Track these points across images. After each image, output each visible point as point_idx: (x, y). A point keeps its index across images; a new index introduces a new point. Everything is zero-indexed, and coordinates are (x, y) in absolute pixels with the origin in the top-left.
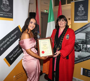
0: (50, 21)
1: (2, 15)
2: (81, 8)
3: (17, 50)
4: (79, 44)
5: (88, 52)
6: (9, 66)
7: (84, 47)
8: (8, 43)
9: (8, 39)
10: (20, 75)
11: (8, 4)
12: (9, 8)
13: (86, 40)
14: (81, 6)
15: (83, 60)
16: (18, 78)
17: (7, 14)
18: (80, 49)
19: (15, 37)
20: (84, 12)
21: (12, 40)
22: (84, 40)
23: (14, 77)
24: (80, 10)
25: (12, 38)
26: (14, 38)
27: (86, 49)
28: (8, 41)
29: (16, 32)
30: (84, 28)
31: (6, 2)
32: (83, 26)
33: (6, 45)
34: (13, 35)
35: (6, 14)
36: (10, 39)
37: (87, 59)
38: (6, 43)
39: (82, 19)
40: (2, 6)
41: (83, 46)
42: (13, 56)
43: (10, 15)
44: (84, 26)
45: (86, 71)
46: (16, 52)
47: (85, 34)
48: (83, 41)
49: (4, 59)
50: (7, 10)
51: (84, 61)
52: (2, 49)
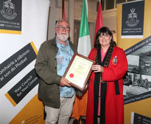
0: (82, 36)
2: (133, 14)
3: (27, 81)
4: (129, 74)
5: (142, 86)
7: (136, 78)
8: (13, 69)
9: (13, 63)
11: (13, 8)
12: (15, 14)
13: (140, 68)
14: (133, 11)
15: (134, 99)
17: (12, 23)
18: (131, 81)
19: (25, 60)
20: (138, 21)
21: (20, 64)
22: (137, 66)
23: (23, 122)
24: (131, 17)
25: (19, 62)
26: (22, 62)
27: (140, 81)
28: (13, 66)
29: (26, 53)
30: (137, 47)
31: (9, 5)
32: (135, 44)
33: (8, 73)
34: (21, 57)
36: (16, 63)
38: (9, 69)
39: (134, 32)
40: (3, 12)
41: (135, 76)
42: (22, 89)
43: (16, 25)
44: (138, 44)
45: (139, 118)
46: (27, 84)
47: (138, 57)
48: (135, 69)
49: (6, 95)
50: (12, 18)
51: (136, 101)
52: (2, 79)
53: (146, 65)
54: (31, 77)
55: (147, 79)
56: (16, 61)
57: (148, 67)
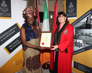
1: (1, 15)
3: (16, 42)
5: (77, 46)
6: (9, 54)
7: (74, 41)
8: (7, 36)
9: (7, 33)
10: (20, 62)
11: (6, 6)
12: (7, 9)
16: (18, 64)
17: (6, 14)
19: (14, 32)
21: (11, 34)
25: (11, 32)
26: (12, 33)
28: (8, 34)
30: (74, 24)
31: (4, 5)
33: (5, 38)
34: (11, 30)
35: (4, 14)
36: (9, 33)
37: (77, 53)
38: (6, 36)
42: (13, 46)
45: (76, 64)
46: (16, 44)
47: (75, 29)
49: (4, 48)
50: (6, 11)
52: (2, 41)
53: (79, 34)
54: (18, 40)
55: (79, 42)
56: (9, 32)
57: (80, 35)
